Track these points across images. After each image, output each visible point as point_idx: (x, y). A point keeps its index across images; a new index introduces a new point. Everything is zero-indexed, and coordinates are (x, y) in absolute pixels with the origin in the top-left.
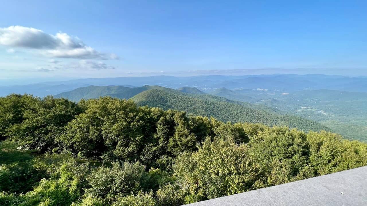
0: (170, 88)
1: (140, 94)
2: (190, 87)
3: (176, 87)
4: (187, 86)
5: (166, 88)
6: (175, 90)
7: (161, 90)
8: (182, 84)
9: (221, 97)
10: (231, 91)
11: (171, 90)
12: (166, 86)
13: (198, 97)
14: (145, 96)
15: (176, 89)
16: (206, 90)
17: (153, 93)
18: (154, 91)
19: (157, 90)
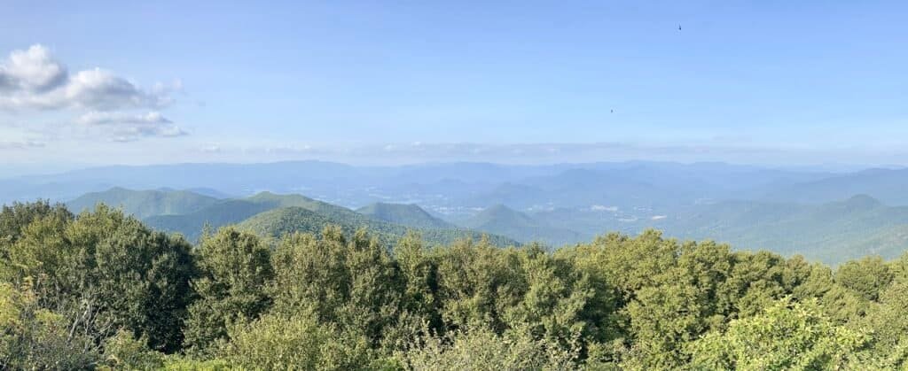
0: (339, 204)
1: (252, 220)
2: (398, 203)
4: (387, 199)
5: (324, 204)
6: (354, 212)
9: (497, 237)
10: (524, 216)
11: (342, 212)
13: (430, 235)
15: (353, 209)
16: (446, 213)
17: (291, 220)
18: (294, 215)
19: (300, 209)
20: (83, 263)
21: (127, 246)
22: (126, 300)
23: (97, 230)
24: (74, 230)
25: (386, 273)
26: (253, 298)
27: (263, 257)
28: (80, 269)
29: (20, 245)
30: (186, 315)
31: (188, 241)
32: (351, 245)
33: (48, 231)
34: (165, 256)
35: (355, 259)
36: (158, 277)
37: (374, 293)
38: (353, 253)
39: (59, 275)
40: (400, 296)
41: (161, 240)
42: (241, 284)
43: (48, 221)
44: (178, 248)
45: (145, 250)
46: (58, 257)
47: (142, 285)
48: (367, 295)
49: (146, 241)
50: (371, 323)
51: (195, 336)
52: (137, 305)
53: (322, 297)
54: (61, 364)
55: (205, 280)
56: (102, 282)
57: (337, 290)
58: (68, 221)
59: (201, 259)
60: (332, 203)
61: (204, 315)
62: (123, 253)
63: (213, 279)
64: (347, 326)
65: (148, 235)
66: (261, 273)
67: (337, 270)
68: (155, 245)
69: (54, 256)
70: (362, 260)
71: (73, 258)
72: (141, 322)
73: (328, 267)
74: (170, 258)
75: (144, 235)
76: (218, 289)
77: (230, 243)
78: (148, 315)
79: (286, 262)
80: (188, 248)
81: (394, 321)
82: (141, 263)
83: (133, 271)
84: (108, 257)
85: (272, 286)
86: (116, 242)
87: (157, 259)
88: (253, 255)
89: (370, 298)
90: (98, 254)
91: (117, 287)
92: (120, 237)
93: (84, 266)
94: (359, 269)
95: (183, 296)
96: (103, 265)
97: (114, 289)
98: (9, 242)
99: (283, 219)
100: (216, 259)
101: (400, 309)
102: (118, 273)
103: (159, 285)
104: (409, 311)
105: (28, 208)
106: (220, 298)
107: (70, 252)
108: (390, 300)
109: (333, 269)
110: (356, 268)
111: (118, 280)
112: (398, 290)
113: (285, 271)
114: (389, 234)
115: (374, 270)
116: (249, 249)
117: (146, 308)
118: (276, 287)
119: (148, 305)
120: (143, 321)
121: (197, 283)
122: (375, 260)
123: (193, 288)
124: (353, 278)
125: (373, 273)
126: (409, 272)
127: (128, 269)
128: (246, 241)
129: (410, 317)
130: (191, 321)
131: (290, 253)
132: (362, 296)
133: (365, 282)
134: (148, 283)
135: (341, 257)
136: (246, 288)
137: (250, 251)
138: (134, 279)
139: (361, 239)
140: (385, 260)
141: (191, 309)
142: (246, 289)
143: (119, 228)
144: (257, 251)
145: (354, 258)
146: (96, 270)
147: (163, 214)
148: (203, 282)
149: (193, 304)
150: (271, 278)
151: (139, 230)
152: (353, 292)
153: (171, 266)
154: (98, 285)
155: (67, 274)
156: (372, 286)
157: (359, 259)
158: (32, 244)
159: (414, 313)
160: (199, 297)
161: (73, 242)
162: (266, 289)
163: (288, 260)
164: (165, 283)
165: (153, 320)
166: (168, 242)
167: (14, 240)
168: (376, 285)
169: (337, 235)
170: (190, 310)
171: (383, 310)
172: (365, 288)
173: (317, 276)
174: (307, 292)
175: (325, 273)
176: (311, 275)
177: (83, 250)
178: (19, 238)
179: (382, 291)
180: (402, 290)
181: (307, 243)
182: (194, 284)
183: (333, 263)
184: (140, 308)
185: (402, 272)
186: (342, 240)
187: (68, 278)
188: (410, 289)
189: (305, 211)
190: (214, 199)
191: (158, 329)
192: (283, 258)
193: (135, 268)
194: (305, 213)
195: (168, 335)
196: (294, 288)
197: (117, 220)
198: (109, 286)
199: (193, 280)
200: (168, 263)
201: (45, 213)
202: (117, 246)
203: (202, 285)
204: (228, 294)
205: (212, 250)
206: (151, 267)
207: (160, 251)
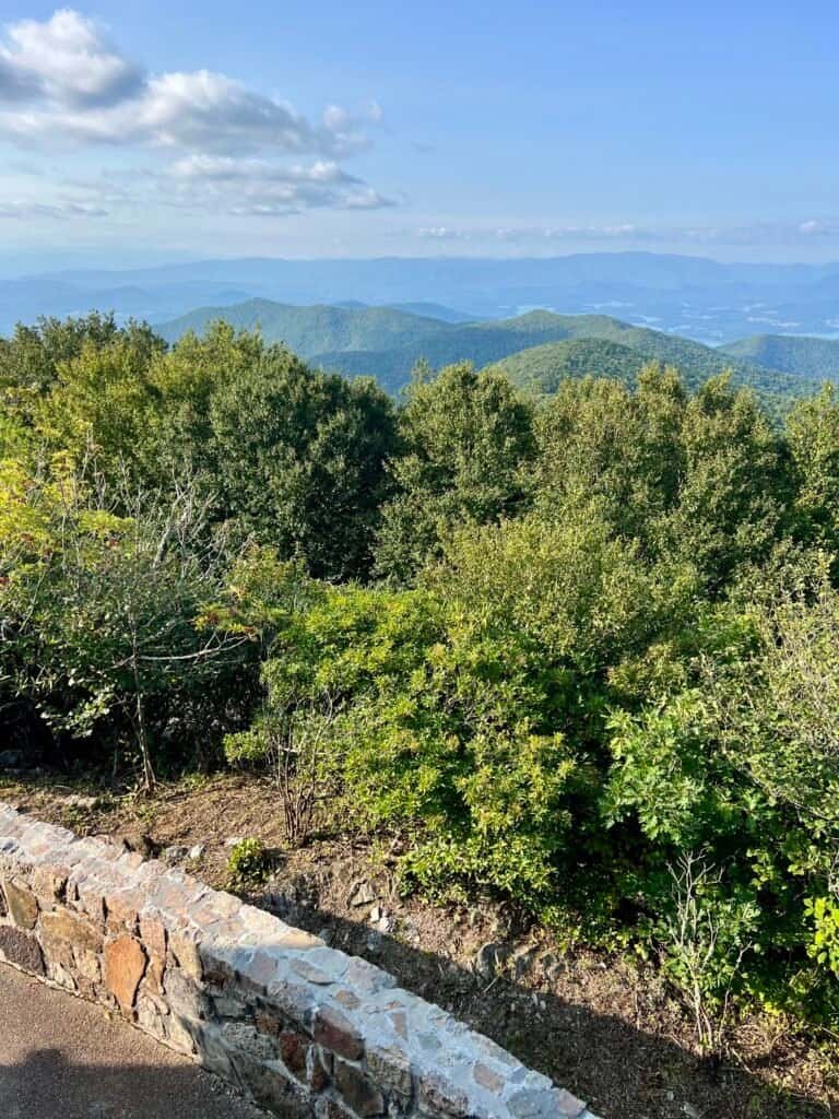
0: (682, 335)
2: (809, 335)
3: (714, 333)
4: (789, 328)
5: (654, 334)
6: (714, 351)
7: (630, 342)
8: (755, 313)
11: (688, 349)
12: (650, 322)
14: (535, 377)
15: (713, 345)
17: (585, 362)
18: (591, 352)
19: (605, 343)
20: (187, 430)
21: (270, 399)
22: (269, 497)
23: (213, 370)
24: (166, 370)
25: (760, 462)
26: (496, 492)
27: (519, 419)
28: (180, 441)
29: (57, 398)
30: (378, 521)
31: (383, 389)
32: (694, 403)
33: (114, 372)
34: (341, 417)
35: (699, 429)
36: (328, 454)
37: (728, 497)
38: (697, 420)
39: (141, 454)
40: (782, 509)
41: (334, 387)
42: (476, 467)
43: (113, 354)
44: (364, 402)
45: (303, 406)
46: (136, 420)
47: (298, 469)
48: (714, 500)
49: (304, 389)
50: (715, 553)
51: (393, 558)
52: (290, 505)
53: (625, 495)
54: (134, 610)
55: (412, 460)
56: (224, 464)
57: (656, 485)
58: (154, 354)
59: (406, 421)
60: (671, 331)
61: (408, 521)
62: (262, 411)
63: (427, 459)
64: (667, 554)
65: (309, 378)
66: (512, 449)
67: (661, 450)
68: (323, 396)
69: (130, 420)
70: (713, 434)
71: (166, 422)
72: (297, 535)
73: (641, 441)
74: (349, 421)
75: (302, 379)
76: (434, 477)
77: (458, 394)
78: (311, 521)
79: (562, 429)
80: (383, 403)
81: (760, 555)
82: (296, 429)
83: (282, 444)
84: (233, 417)
85: (532, 473)
86: (249, 390)
87: (326, 422)
88: (501, 416)
89: (719, 506)
90: (215, 414)
91: (254, 474)
92: (258, 382)
93: (187, 436)
94: (705, 449)
95: (373, 488)
96: (225, 434)
97: (248, 478)
98: (35, 396)
99: (569, 359)
100: (434, 423)
101: (778, 535)
102: (253, 447)
103: (329, 468)
104: (795, 542)
105: (70, 329)
106: (438, 491)
107: (161, 410)
108: (759, 514)
109: (652, 447)
110: (698, 447)
111: (254, 462)
112: (779, 498)
113: (558, 446)
114: (783, 396)
115: (734, 454)
116: (493, 404)
117: (307, 511)
118: (538, 474)
119: (312, 504)
120: (302, 534)
121: (397, 464)
122: (740, 435)
123: (391, 474)
124: (690, 465)
125: (732, 460)
126: (810, 466)
127: (273, 442)
128: (488, 391)
129: (797, 552)
130: (385, 530)
131: (570, 415)
132: (704, 501)
133: (712, 474)
134: (309, 466)
135: (671, 424)
136: (485, 474)
137: (495, 409)
138: (284, 458)
139: (718, 393)
140: (762, 436)
141: (386, 511)
142: (484, 477)
143: (255, 366)
144: (509, 409)
145: (697, 427)
146: (212, 442)
147: (347, 349)
148: (407, 463)
149: (391, 502)
150: (531, 459)
151: (291, 370)
152: (686, 493)
153: (351, 434)
154: (217, 471)
155: (157, 452)
156: (726, 484)
157: (708, 431)
158: (83, 397)
159: (807, 545)
160: (400, 490)
161: (164, 393)
162: (521, 477)
163: (566, 426)
164: (341, 465)
165: (320, 532)
166: (348, 391)
167: (45, 390)
168: (734, 482)
169: (667, 383)
170: (385, 513)
171: (741, 532)
172: (712, 487)
173: (618, 458)
174: (597, 486)
175: (635, 452)
176: (608, 454)
177: (185, 407)
178: (54, 386)
179: (745, 496)
180: (789, 499)
181: (605, 396)
182: (392, 466)
183: (652, 435)
184: (295, 511)
185: (795, 463)
186: (678, 394)
187: (158, 459)
188: (806, 499)
189: (615, 346)
190: (443, 324)
191: (330, 548)
192: (556, 422)
193: (287, 439)
194: (614, 349)
195: (347, 558)
196: (572, 479)
197: (251, 351)
198: (238, 474)
199: (392, 460)
200: (346, 430)
201: (107, 339)
202: (250, 399)
203: (406, 468)
204: (453, 486)
205: (426, 406)
206: (315, 436)
207: (331, 408)
